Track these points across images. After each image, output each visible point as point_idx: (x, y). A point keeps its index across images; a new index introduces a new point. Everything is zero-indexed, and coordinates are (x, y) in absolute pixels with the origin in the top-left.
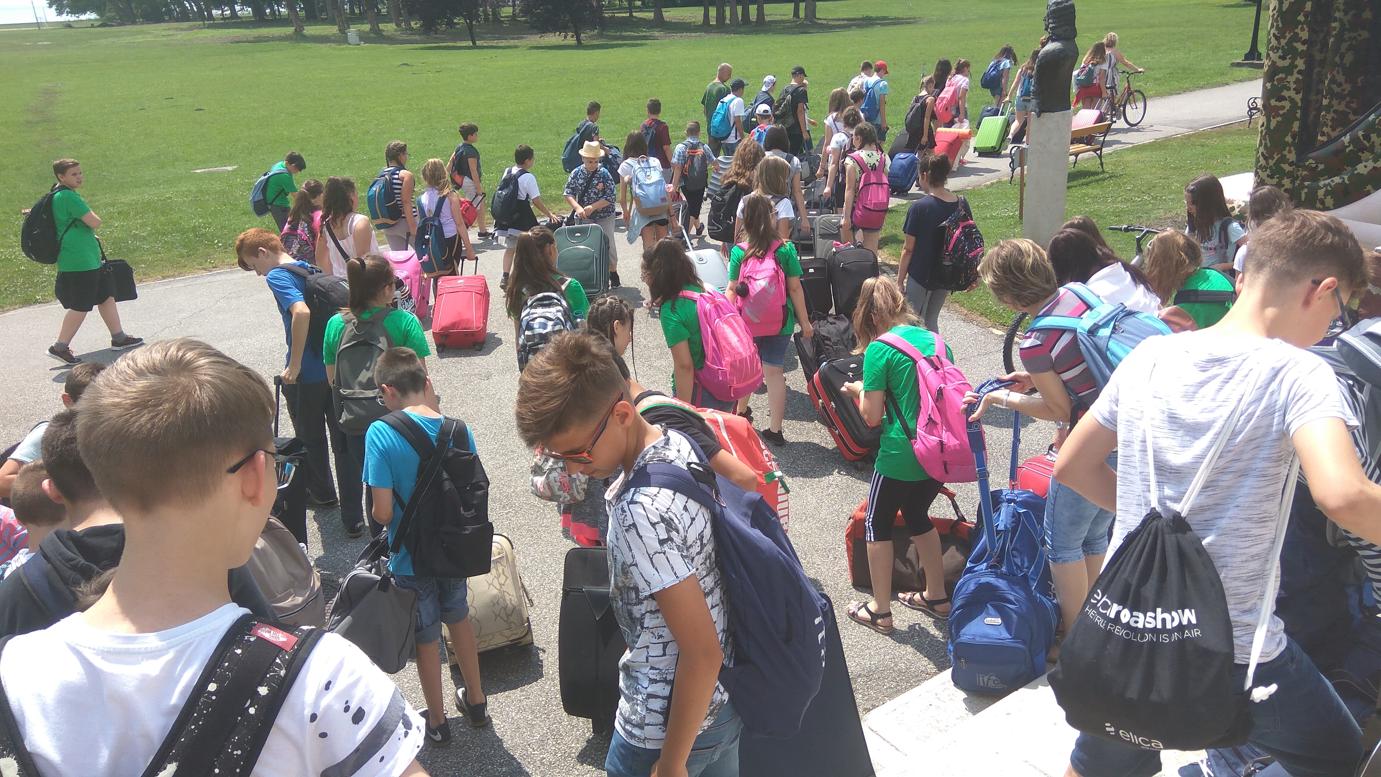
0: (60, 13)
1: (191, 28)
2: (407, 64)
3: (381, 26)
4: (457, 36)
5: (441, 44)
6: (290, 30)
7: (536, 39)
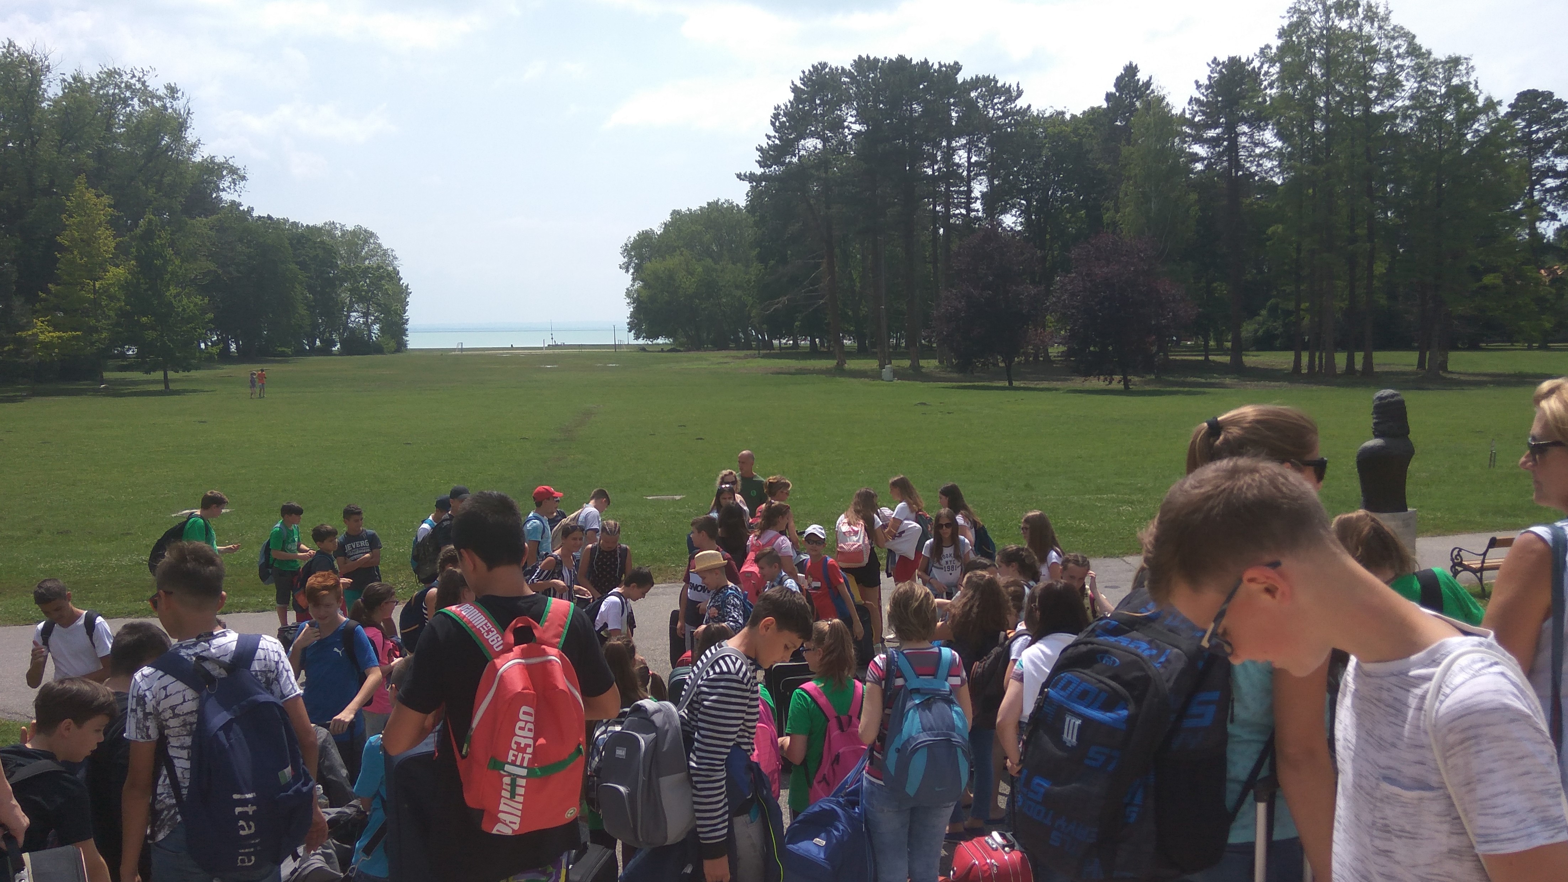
0: (637, 337)
1: (746, 357)
3: (923, 363)
4: (997, 376)
5: (976, 384)
6: (831, 363)
7: (1078, 382)
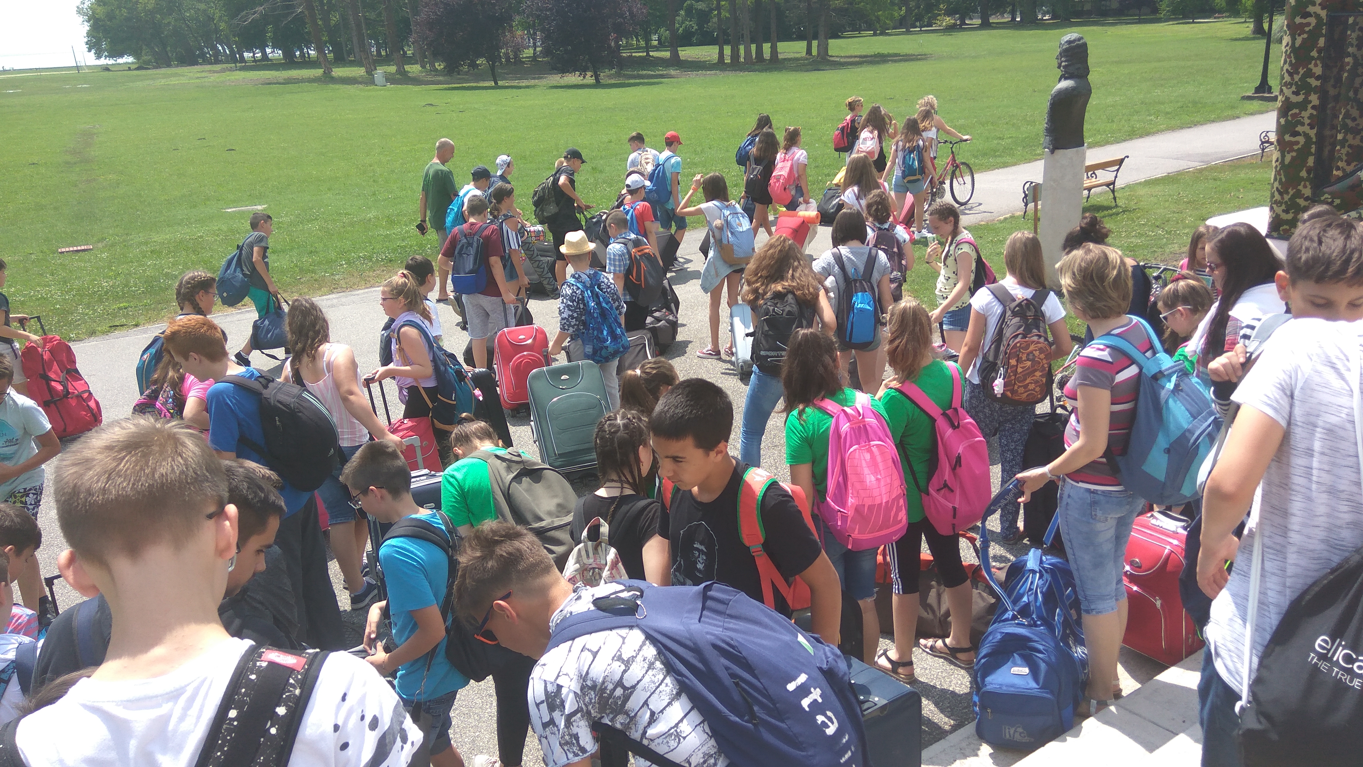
0: (99, 57)
1: (223, 71)
2: (431, 105)
3: (407, 68)
4: (480, 77)
5: (464, 85)
6: (319, 72)
7: (556, 79)
